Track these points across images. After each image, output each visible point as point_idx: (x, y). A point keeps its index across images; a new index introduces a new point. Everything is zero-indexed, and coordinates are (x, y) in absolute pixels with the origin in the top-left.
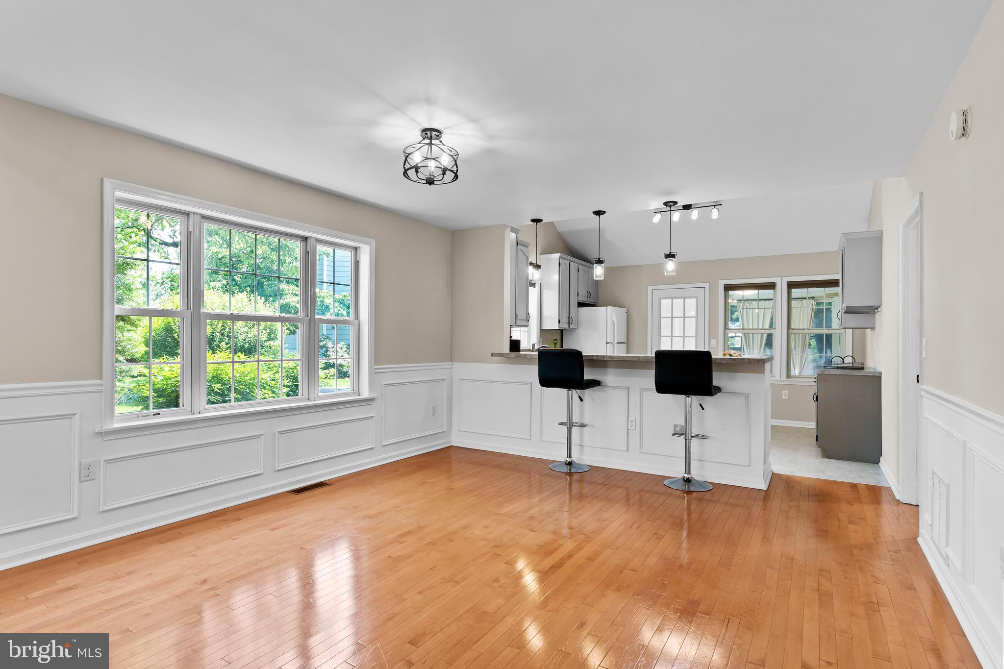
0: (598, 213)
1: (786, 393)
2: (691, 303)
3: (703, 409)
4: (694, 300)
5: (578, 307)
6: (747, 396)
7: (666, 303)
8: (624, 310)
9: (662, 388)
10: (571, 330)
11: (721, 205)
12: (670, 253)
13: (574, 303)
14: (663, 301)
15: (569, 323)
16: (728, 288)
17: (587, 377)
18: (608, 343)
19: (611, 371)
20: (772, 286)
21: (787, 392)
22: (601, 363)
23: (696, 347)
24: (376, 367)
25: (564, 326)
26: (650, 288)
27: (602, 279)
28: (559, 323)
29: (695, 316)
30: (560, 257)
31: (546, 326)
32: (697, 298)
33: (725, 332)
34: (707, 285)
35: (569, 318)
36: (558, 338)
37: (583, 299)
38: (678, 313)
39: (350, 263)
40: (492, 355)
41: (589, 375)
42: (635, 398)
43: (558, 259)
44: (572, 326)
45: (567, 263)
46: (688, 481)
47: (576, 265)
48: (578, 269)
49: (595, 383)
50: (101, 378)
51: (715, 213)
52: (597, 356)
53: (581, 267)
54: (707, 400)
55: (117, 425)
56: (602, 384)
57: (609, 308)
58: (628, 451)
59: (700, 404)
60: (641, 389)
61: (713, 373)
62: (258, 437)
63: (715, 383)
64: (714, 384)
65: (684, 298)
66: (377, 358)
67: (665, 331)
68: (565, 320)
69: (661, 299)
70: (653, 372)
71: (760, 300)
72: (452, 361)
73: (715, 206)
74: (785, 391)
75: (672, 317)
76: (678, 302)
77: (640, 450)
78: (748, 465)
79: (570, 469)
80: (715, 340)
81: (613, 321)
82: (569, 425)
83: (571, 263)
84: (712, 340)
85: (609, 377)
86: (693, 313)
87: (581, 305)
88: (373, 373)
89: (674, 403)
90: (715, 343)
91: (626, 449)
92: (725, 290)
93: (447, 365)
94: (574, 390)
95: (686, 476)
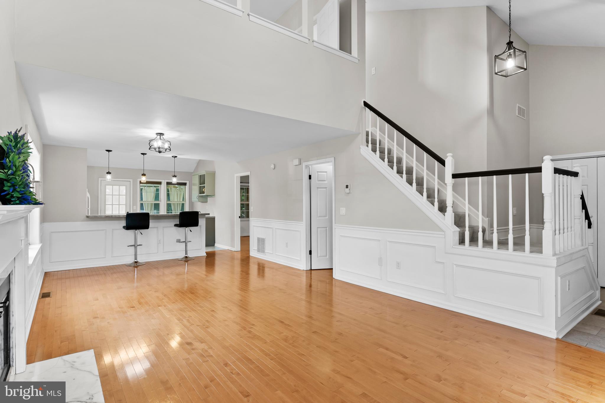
2: (123, 189)
4: (124, 187)
14: (107, 186)
20: (160, 183)
26: (100, 179)
29: (125, 195)
32: (126, 186)
34: (131, 180)
42: (160, 231)
59: (190, 230)
60: (163, 227)
65: (119, 186)
67: (108, 202)
75: (113, 195)
76: (116, 188)
77: (163, 251)
78: (201, 249)
84: (134, 206)
89: (176, 231)
90: (136, 208)
91: (157, 252)
95: (186, 256)
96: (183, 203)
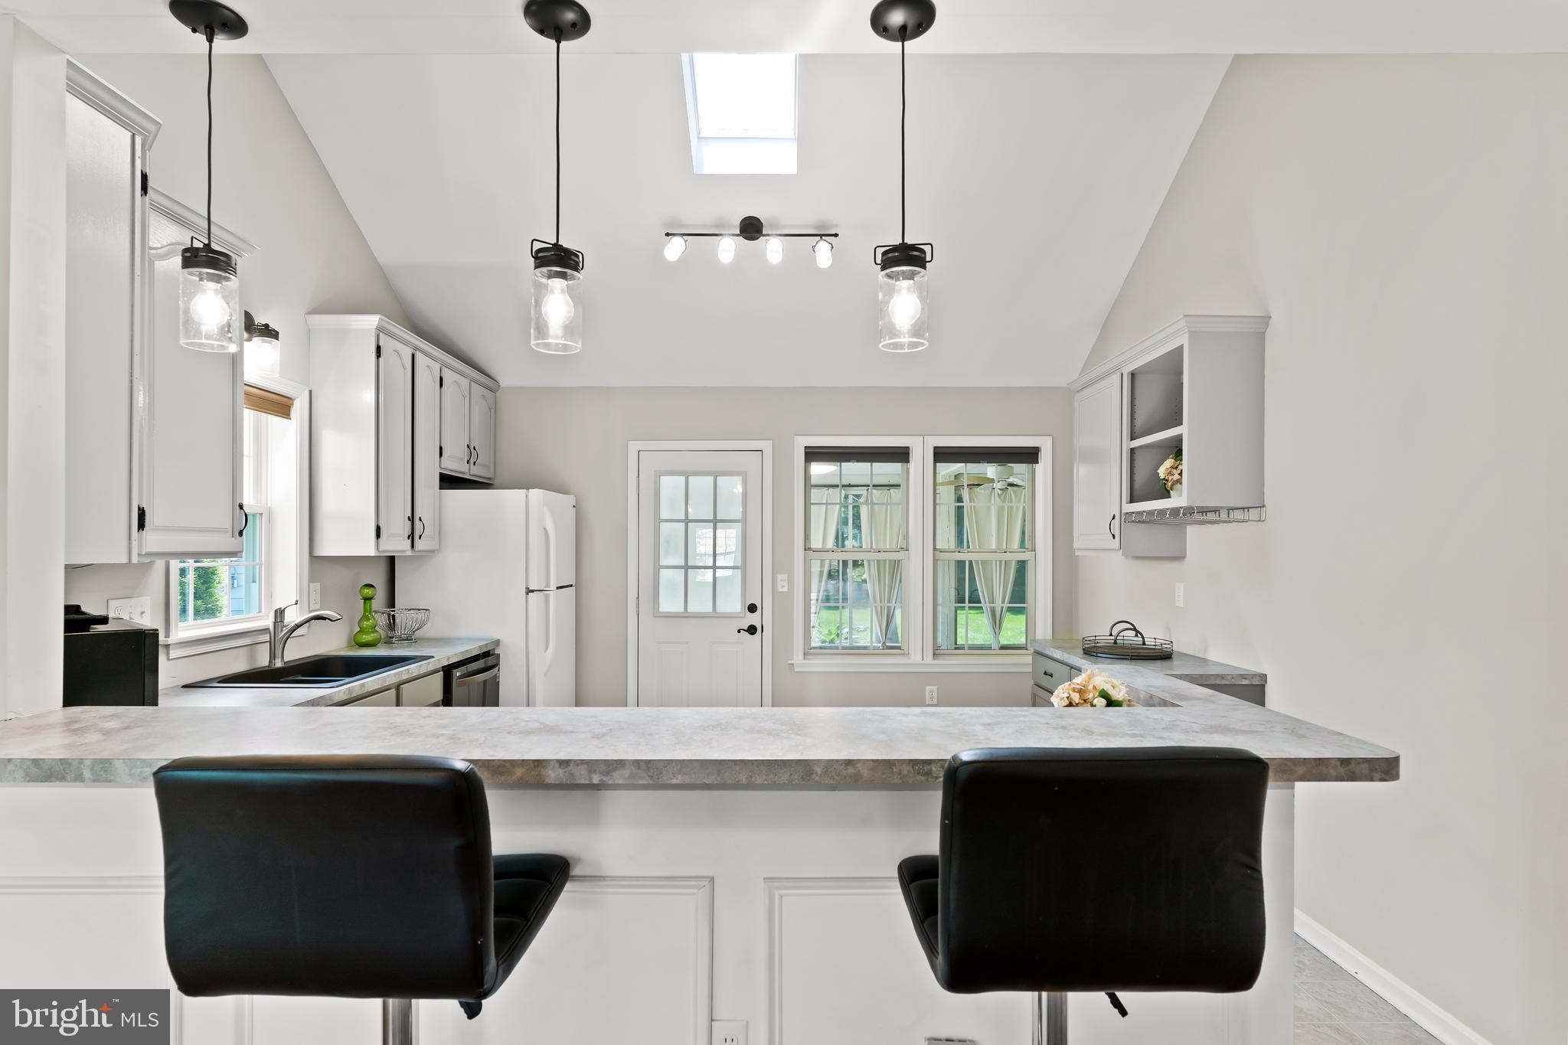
1: (931, 692)
2: (731, 487)
4: (737, 481)
5: (442, 490)
7: (671, 485)
8: (570, 500)
10: (420, 560)
11: (836, 235)
13: (427, 478)
14: (664, 479)
15: (412, 536)
16: (813, 454)
18: (533, 591)
19: (619, 803)
20: (901, 455)
21: (935, 688)
25: (396, 543)
26: (633, 447)
28: (378, 535)
29: (740, 518)
30: (380, 330)
31: (329, 548)
32: (744, 476)
33: (805, 558)
34: (766, 446)
35: (412, 519)
36: (379, 579)
37: (455, 465)
38: (700, 509)
43: (373, 333)
44: (420, 545)
45: (407, 353)
47: (436, 366)
48: (441, 379)
51: (824, 254)
52: (564, 763)
53: (448, 376)
56: (575, 871)
57: (535, 494)
65: (716, 475)
67: (670, 554)
68: (397, 528)
69: (659, 475)
71: (843, 486)
73: (821, 236)
74: (931, 687)
75: (687, 521)
76: (701, 485)
80: (785, 576)
81: (545, 530)
83: (419, 356)
84: (780, 577)
86: (736, 512)
87: (449, 481)
90: (785, 584)
92: (805, 460)
96: (1022, 557)
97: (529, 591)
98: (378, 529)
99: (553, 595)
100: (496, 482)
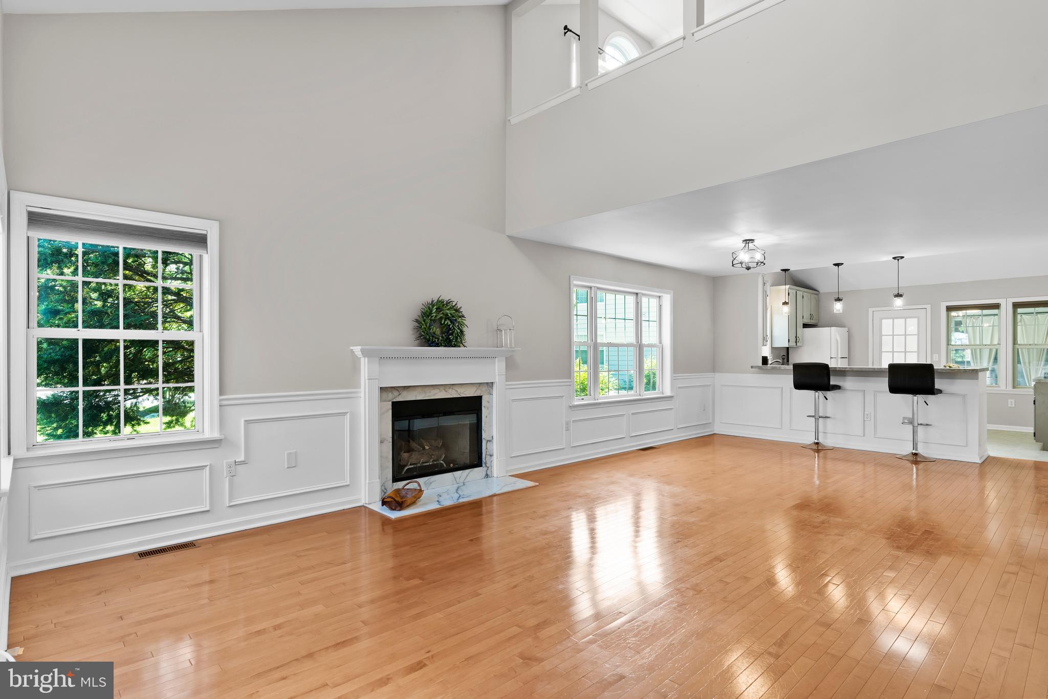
0: (837, 265)
1: (1011, 402)
2: (912, 325)
3: (927, 405)
4: (915, 320)
5: (803, 328)
6: (964, 396)
7: (887, 323)
8: (846, 329)
9: (894, 389)
10: (797, 347)
12: (898, 293)
13: (800, 325)
14: (883, 320)
15: (796, 342)
16: (950, 309)
17: (832, 383)
18: (833, 358)
20: (996, 306)
21: (1013, 400)
22: (842, 373)
23: (918, 360)
24: (675, 375)
25: (793, 344)
26: (871, 310)
27: (841, 312)
28: (789, 342)
29: (916, 333)
30: (789, 288)
31: (777, 345)
32: (918, 318)
33: (947, 348)
34: (928, 307)
35: (796, 337)
36: (785, 354)
37: (807, 321)
38: (899, 331)
39: (656, 308)
40: (752, 367)
41: (833, 381)
42: (869, 398)
43: (787, 289)
44: (798, 344)
45: (794, 292)
46: (916, 454)
47: (802, 293)
48: (802, 296)
49: (837, 387)
50: (570, 379)
52: (836, 367)
53: (805, 294)
54: (930, 398)
55: (576, 403)
56: (842, 388)
57: (833, 329)
58: (864, 436)
59: (925, 401)
60: (875, 392)
61: (935, 380)
62: (623, 415)
63: (937, 386)
64: (936, 388)
65: (906, 318)
66: (676, 369)
67: (886, 347)
68: (793, 339)
69: (881, 319)
70: (887, 379)
72: (714, 372)
74: (1011, 400)
75: (893, 335)
76: (899, 322)
77: (875, 435)
78: (965, 444)
79: (818, 447)
80: (937, 355)
81: (837, 340)
82: (817, 417)
83: (797, 292)
84: (934, 355)
85: (848, 383)
86: (915, 331)
87: (805, 326)
88: (673, 379)
89: (903, 400)
90: (937, 358)
91: (862, 435)
92: (947, 311)
93: (711, 375)
94: (820, 392)
95: (914, 451)
97: (831, 358)
98: (789, 340)
99: (839, 360)
100: (819, 324)
